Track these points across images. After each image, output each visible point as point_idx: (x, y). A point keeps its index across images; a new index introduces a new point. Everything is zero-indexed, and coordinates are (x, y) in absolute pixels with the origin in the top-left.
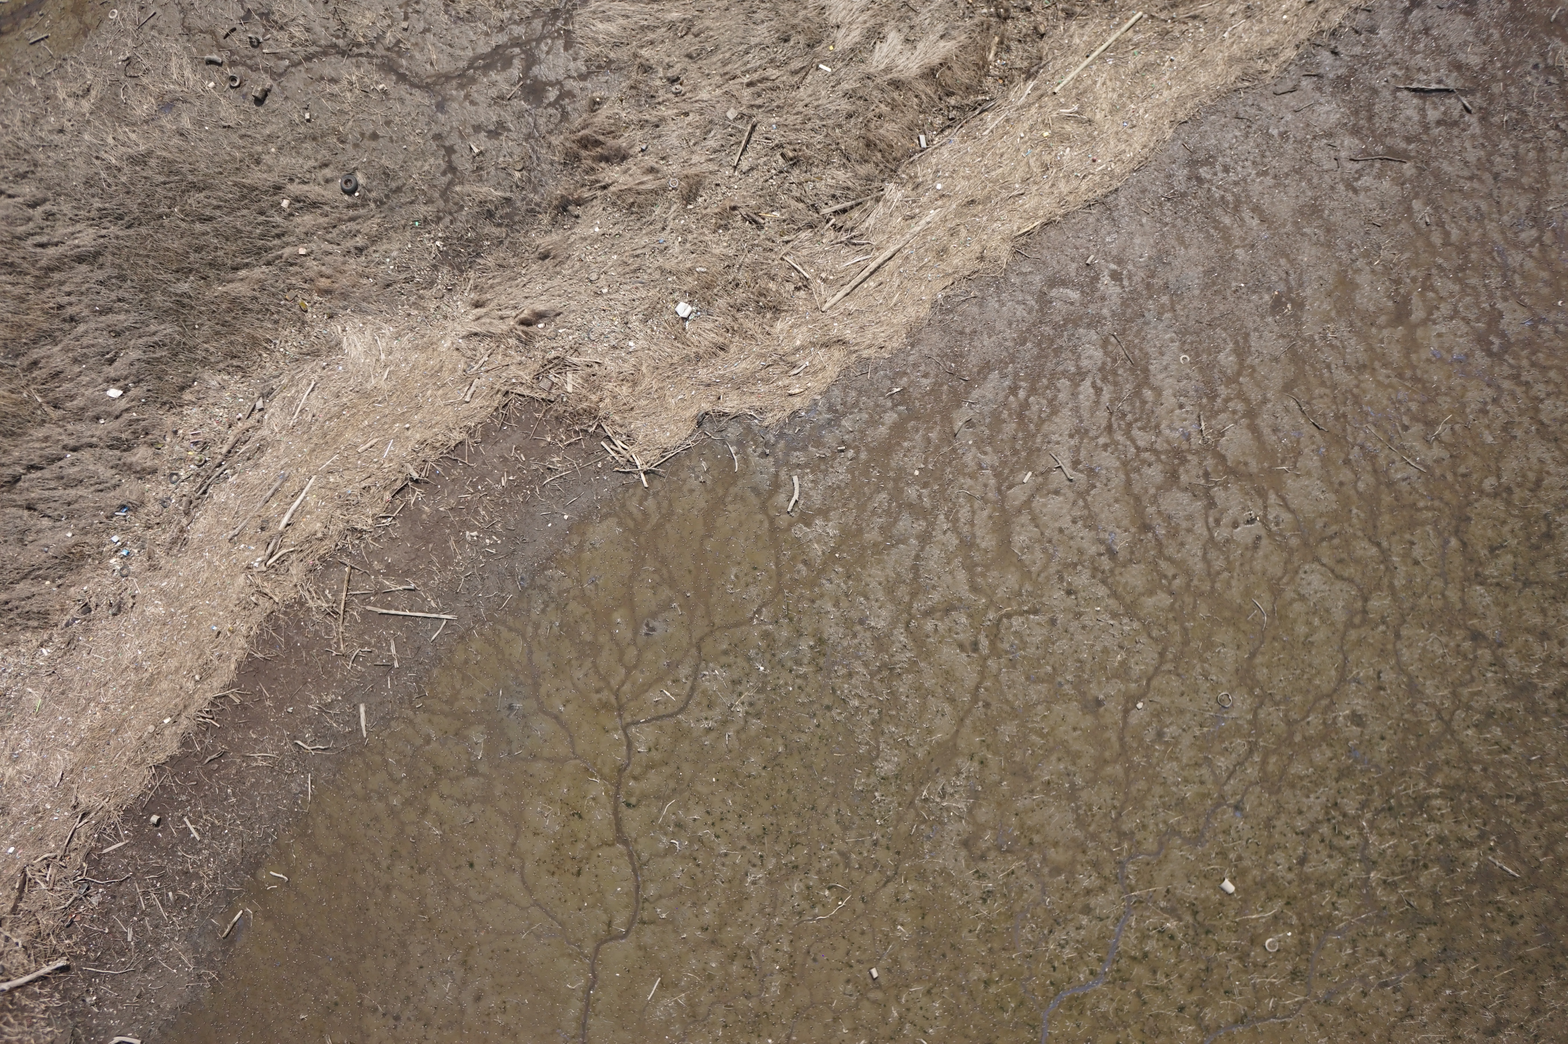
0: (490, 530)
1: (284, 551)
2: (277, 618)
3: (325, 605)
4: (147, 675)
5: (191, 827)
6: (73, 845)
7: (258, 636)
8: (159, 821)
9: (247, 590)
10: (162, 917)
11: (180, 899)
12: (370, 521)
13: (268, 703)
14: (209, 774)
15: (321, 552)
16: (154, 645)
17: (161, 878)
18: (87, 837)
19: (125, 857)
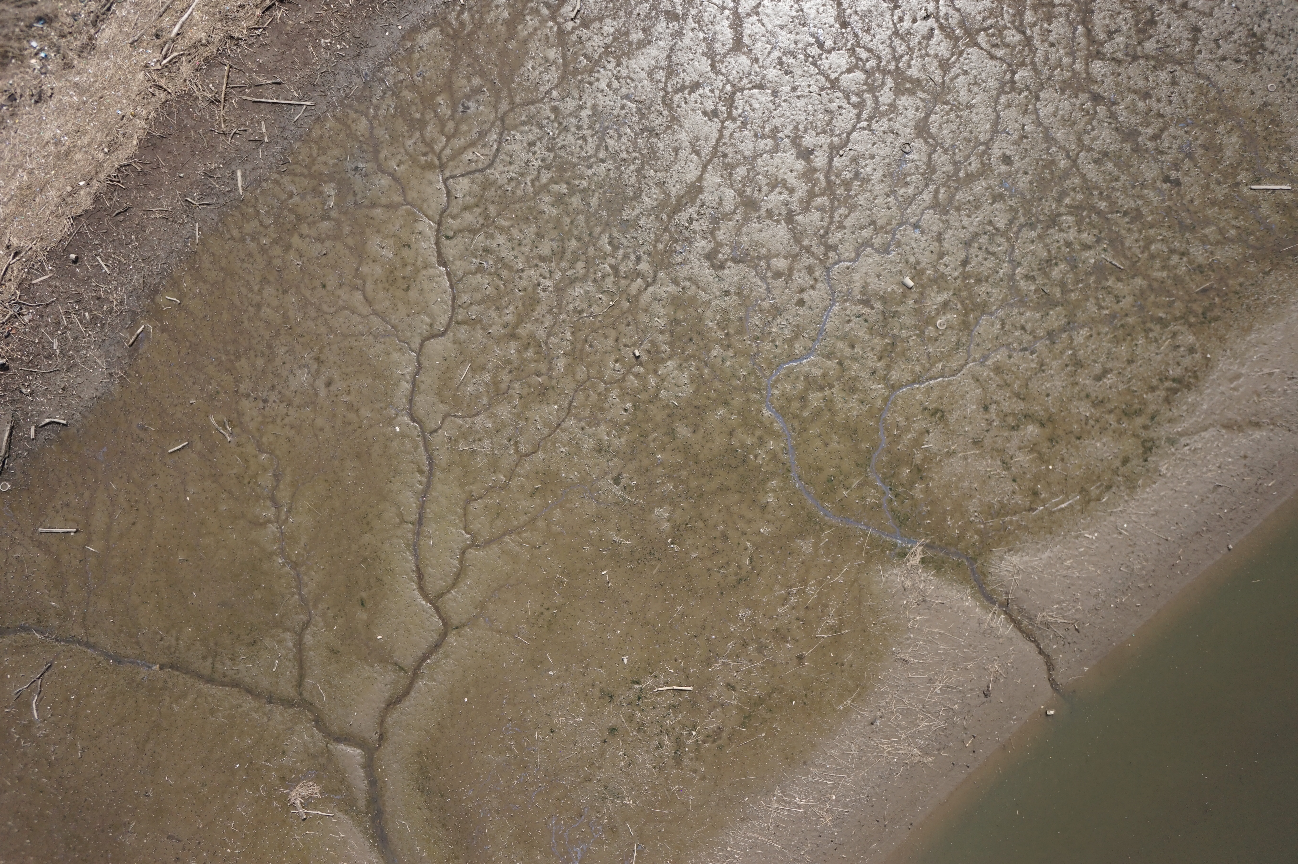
0: (340, 38)
1: (176, 54)
2: (170, 106)
3: (209, 95)
4: (64, 148)
5: (103, 264)
6: (8, 277)
7: (156, 119)
8: (77, 258)
9: (146, 83)
10: (80, 331)
11: (94, 318)
12: (245, 32)
13: (163, 170)
14: (117, 225)
15: (206, 55)
16: (70, 125)
17: (78, 302)
18: (19, 271)
19: (50, 286)
